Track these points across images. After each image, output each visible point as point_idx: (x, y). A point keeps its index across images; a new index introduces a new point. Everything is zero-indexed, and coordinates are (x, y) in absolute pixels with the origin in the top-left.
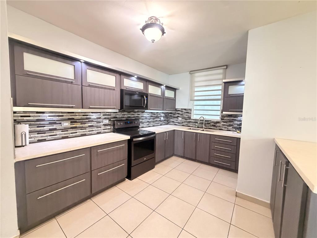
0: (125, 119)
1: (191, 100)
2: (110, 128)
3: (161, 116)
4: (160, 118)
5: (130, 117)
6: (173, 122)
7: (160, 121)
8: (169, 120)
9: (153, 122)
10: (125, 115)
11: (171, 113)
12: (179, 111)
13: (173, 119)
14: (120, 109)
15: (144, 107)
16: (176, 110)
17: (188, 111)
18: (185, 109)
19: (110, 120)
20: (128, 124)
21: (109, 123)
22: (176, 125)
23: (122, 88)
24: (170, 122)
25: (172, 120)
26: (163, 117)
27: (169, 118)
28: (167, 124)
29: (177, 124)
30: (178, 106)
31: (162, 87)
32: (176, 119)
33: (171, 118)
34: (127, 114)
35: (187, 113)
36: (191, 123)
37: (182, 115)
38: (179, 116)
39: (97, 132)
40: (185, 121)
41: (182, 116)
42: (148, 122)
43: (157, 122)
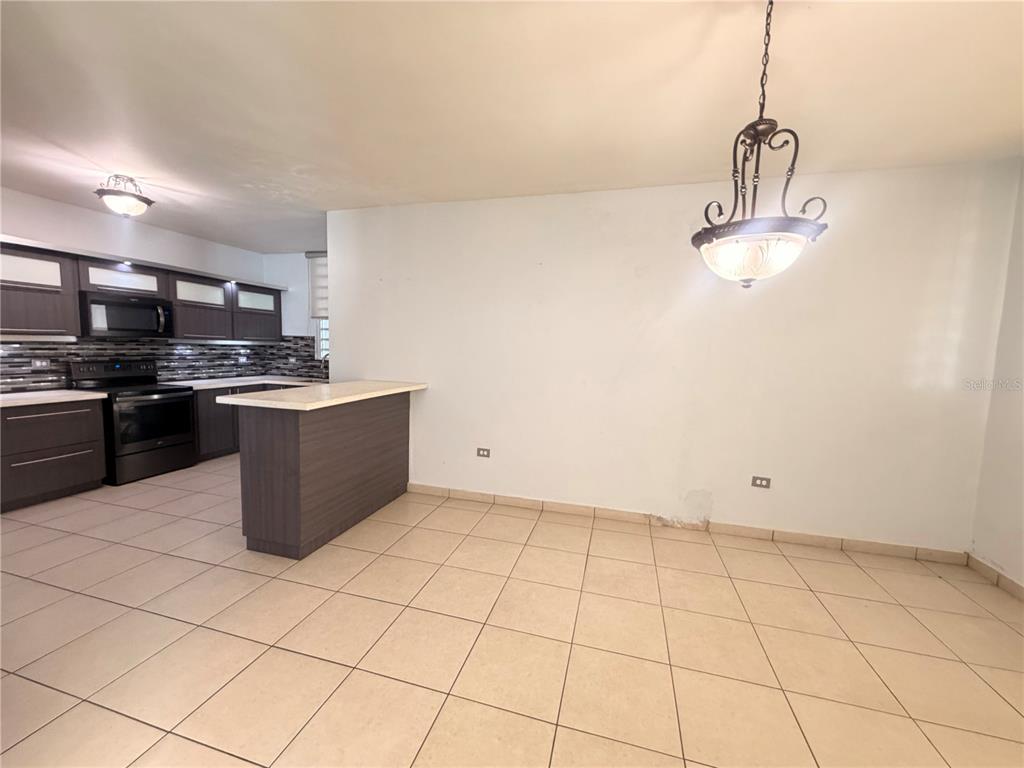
0: (107, 359)
1: (313, 317)
2: (55, 378)
3: (239, 354)
4: (237, 360)
5: (124, 355)
6: (278, 368)
7: (233, 365)
8: (267, 364)
9: (209, 368)
10: (105, 349)
11: (272, 347)
12: (290, 341)
13: (279, 361)
14: (80, 335)
15: (160, 331)
16: (283, 339)
17: (309, 343)
18: (302, 338)
19: (52, 361)
20: (114, 370)
21: (54, 368)
22: (285, 375)
23: (83, 289)
24: (271, 369)
25: (274, 364)
26: (248, 357)
27: (269, 359)
28: (262, 374)
29: (287, 372)
30: (288, 330)
31: (228, 285)
32: (284, 361)
33: (273, 359)
34: (114, 347)
35: (306, 345)
36: (315, 369)
37: (296, 350)
38: (289, 355)
39: (11, 386)
40: (303, 364)
41: (295, 354)
42: (190, 367)
43: (224, 369)
